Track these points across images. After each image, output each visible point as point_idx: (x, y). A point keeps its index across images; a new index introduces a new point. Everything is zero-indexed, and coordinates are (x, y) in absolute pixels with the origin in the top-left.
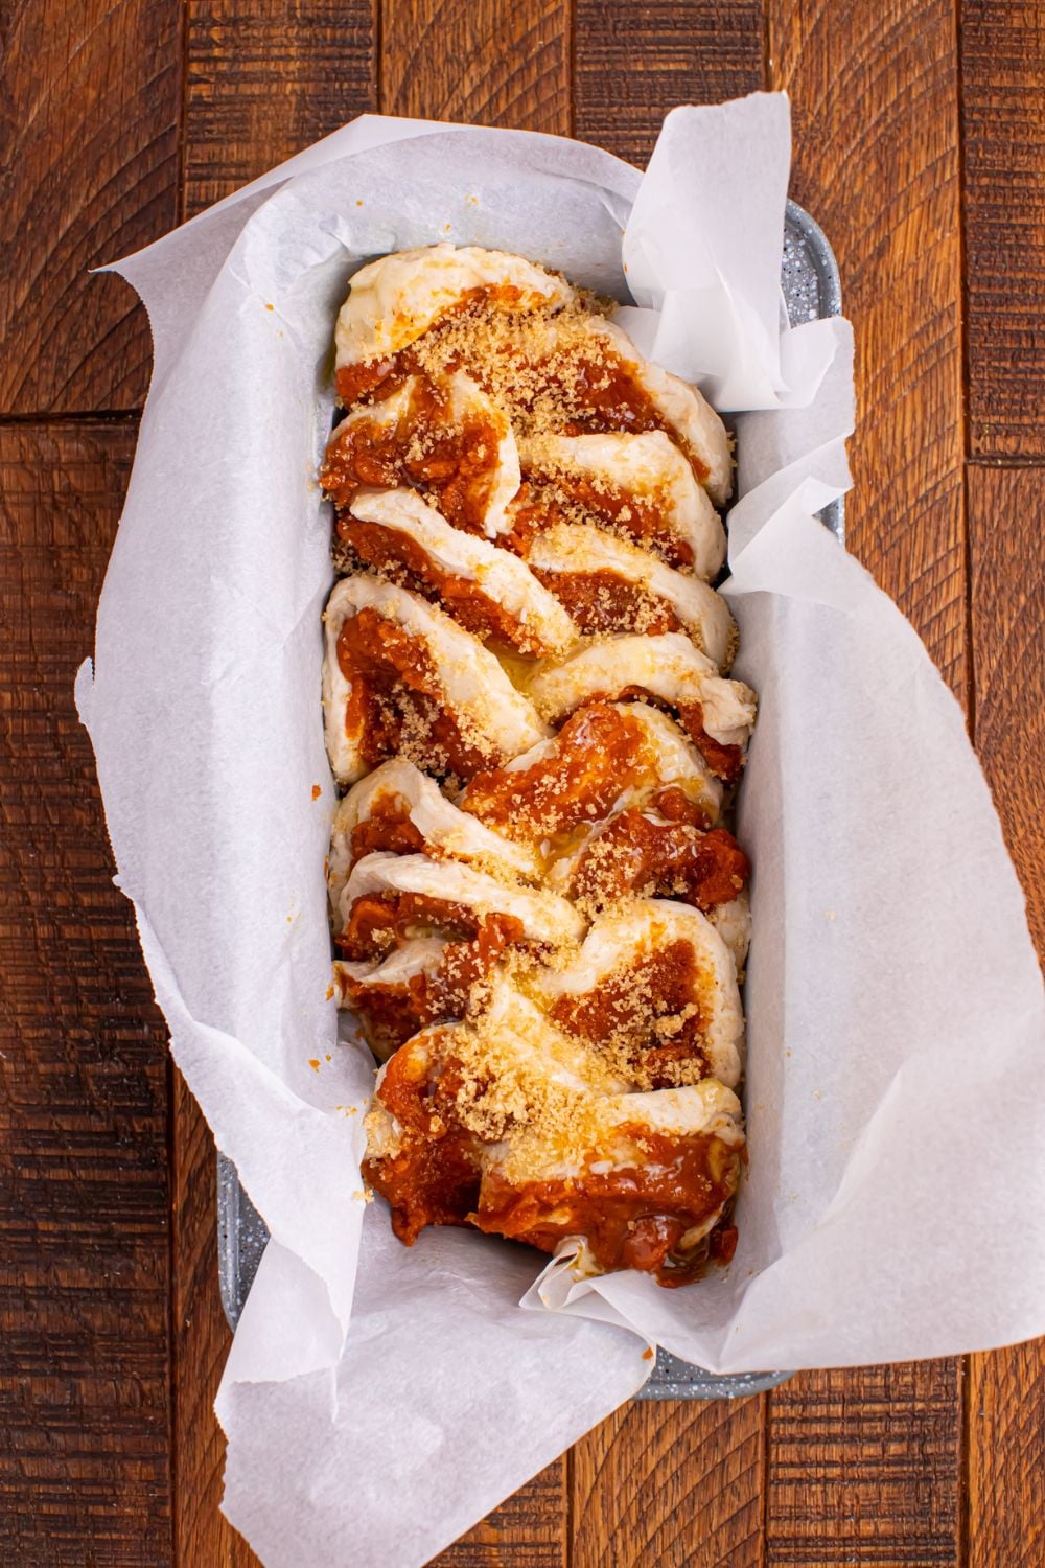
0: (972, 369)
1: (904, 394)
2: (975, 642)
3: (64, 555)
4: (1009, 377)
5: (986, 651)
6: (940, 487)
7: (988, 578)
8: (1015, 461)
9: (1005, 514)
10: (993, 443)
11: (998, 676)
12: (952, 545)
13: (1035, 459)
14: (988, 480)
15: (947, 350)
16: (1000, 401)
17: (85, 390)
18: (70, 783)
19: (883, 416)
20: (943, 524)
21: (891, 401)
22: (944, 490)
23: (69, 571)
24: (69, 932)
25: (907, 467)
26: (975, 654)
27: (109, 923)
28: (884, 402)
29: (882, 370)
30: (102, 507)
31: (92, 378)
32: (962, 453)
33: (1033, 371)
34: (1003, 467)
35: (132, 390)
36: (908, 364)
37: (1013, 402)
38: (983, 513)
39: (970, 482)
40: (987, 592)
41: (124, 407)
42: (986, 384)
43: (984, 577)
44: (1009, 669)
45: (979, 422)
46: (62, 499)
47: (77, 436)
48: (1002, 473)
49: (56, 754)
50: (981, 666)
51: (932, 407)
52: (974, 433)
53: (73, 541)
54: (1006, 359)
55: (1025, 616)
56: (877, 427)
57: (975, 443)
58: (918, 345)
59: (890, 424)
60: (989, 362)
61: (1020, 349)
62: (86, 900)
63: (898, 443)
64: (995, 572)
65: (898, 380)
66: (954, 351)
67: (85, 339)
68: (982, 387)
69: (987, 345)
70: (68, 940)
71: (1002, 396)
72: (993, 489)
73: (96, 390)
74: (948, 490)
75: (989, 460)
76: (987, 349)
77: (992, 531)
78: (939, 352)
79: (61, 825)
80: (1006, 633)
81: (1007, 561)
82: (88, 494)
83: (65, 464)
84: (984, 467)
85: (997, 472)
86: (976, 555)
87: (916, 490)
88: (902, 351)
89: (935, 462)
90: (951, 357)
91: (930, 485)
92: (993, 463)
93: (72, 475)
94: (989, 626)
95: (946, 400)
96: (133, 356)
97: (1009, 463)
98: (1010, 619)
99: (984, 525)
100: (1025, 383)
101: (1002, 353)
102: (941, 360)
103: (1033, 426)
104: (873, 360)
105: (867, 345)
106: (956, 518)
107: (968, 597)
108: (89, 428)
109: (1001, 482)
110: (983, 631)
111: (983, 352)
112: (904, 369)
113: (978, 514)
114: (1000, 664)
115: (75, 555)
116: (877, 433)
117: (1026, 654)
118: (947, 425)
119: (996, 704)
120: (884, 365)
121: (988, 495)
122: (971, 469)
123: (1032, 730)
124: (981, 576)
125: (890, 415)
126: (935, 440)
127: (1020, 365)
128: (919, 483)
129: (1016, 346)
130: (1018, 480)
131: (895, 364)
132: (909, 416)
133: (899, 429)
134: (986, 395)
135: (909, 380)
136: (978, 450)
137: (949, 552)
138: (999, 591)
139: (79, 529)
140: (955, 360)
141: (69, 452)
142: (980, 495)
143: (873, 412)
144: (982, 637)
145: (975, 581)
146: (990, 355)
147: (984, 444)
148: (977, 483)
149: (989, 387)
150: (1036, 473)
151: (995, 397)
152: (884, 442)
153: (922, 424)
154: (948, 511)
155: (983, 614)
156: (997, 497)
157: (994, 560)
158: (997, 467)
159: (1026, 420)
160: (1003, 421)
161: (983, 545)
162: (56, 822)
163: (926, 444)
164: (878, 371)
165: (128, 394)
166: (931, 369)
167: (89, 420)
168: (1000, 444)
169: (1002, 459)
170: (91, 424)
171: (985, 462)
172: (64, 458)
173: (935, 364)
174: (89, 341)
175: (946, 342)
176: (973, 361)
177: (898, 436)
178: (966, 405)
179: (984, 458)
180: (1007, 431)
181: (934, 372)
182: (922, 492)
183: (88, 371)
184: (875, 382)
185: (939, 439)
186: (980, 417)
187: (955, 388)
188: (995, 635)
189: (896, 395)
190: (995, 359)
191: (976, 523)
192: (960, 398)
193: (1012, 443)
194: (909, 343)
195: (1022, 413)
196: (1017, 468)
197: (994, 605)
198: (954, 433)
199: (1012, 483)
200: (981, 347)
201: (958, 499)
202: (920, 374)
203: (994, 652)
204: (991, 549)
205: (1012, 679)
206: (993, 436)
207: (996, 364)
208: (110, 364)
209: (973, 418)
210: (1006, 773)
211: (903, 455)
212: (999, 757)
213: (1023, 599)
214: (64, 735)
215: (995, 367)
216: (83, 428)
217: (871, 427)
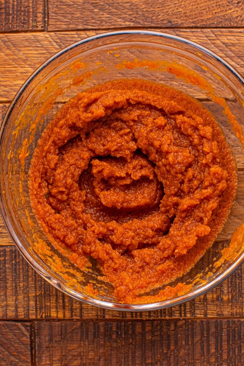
0: (12, 30)
1: (22, 54)
2: (112, 27)
3: (85, 362)
4: (15, 17)
5: (115, 23)
6: (56, 40)
7: (88, 23)
8: (46, 14)
9: (65, 17)
10: (39, 22)
11: (124, 18)
12: (77, 36)
13: (45, 7)
14: (53, 23)
15: (6, 39)
16: (24, 20)
17: (23, 355)
18: (170, 357)
19: (30, 61)
20: (69, 39)
21: (25, 58)
22: (57, 39)
23: (91, 359)
24: (225, 357)
25: (48, 52)
26: (116, 27)
27: (221, 342)
28: (25, 61)
29: (13, 62)
30: (66, 347)
31: (18, 352)
32: (43, 33)
33: (13, 8)
34: (48, 18)
35: (22, 337)
36: (10, 52)
37: (24, 15)
38: (65, 25)
39: (54, 30)
40: (94, 23)
41: (29, 340)
42: (18, 24)
43: (88, 24)
44: (121, 15)
45: (32, 27)
46: (64, 362)
47: (40, 358)
48: (51, 19)
49: (159, 363)
50: (121, 25)
51: (27, 44)
52: (36, 29)
53: (79, 358)
54: (9, 18)
55: (102, 9)
56: (34, 63)
57: (40, 28)
58: (4, 49)
59: (33, 59)
60: (10, 24)
61: (5, 12)
62: (213, 351)
63: (40, 56)
64: (86, 20)
65: (17, 56)
66: (6, 36)
67: (3, 355)
68: (19, 26)
69: (4, 24)
70: (228, 357)
71: (22, 19)
72: (56, 21)
73: (23, 350)
74: (57, 38)
75: (46, 23)
76: (5, 24)
77: (72, 22)
78: (7, 42)
79: (185, 361)
80: (108, 16)
81: (82, 16)
82: (62, 352)
83: (50, 361)
84: (48, 25)
85: (50, 20)
86: (80, 27)
87: (57, 49)
88: (6, 55)
89: (46, 42)
90: (8, 37)
91: (55, 44)
92: (47, 22)
93: (54, 359)
94: (106, 22)
95: (24, 39)
96: (10, 337)
97: (46, 16)
98: (103, 14)
99: (69, 24)
100: (18, 11)
101: (7, 19)
102: (9, 41)
103: (33, 8)
104: (10, 65)
105: (4, 67)
106: (67, 34)
107: (96, 30)
108: (37, 353)
109: (53, 19)
110: (108, 24)
111: (6, 26)
112: (13, 54)
113: (65, 27)
114: (120, 18)
115: (84, 357)
116: (36, 63)
117: (116, 9)
118: (33, 38)
119: (134, 19)
120: (11, 61)
121: (58, 23)
122: (49, 30)
123: (144, 6)
124: (88, 25)
125: (30, 59)
126: (39, 42)
127: (11, 12)
128: (54, 48)
129: (4, 14)
130: (53, 12)
131: (11, 57)
132: (30, 52)
133: (35, 55)
134: (22, 25)
135: (17, 52)
136: (42, 27)
137: (79, 37)
138: (93, 18)
139: (74, 356)
140: (9, 36)
141: (46, 360)
142: (58, 26)
143: (28, 65)
144: (110, 24)
145: (90, 27)
146: (7, 24)
147: (40, 25)
148: (54, 27)
149: (19, 24)
150: (50, 6)
151: (22, 21)
152: (39, 61)
153: (33, 47)
154: (64, 38)
155: (102, 24)
156: (59, 20)
157: (82, 21)
158: (48, 20)
159: (31, 10)
160: (31, 18)
161: (77, 25)
162: (184, 363)
163: (40, 46)
164: (14, 63)
165: (24, 339)
166: (13, 44)
167: (34, 353)
168: (40, 19)
169: (45, 18)
170: (35, 352)
171: (46, 25)
172: (48, 362)
173: (11, 43)
174: (4, 353)
175: (3, 39)
176: (10, 29)
177: (37, 56)
178: (26, 32)
179: (45, 25)
180: (35, 17)
181: (14, 43)
182: (57, 47)
183: (15, 354)
184: (18, 64)
185: (38, 41)
186: (30, 26)
187: (20, 35)
188: (109, 20)
189: (22, 57)
190: (9, 22)
191: (68, 27)
192: (23, 34)
193: (39, 15)
194: (3, 52)
195: (28, 12)
196: (48, 13)
197: (98, 20)
198: (36, 36)
199: (54, 15)
200: (4, 27)
201: (60, 34)
202: (14, 48)
203: (115, 20)
204: (78, 22)
205: (125, 13)
206: (37, 22)
207: (10, 21)
208: (13, 346)
209: (30, 29)
210: (159, 15)
211: (44, 54)
212: (154, 18)
213: (96, 10)
214: (152, 360)
215: (12, 21)
216: (37, 355)
217: (34, 65)
